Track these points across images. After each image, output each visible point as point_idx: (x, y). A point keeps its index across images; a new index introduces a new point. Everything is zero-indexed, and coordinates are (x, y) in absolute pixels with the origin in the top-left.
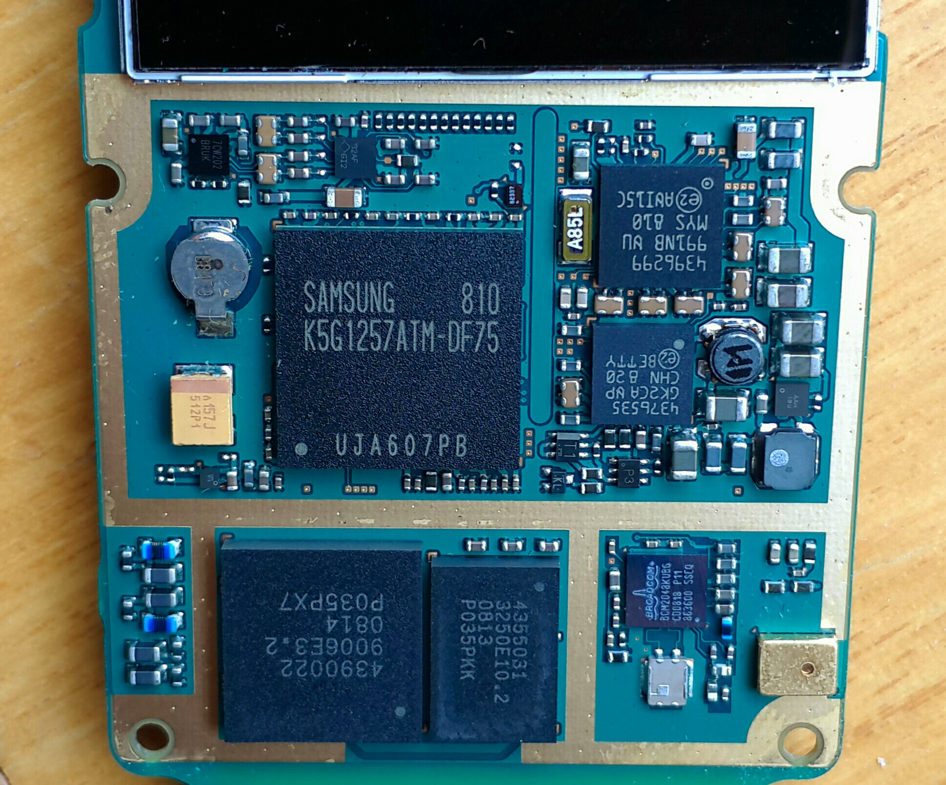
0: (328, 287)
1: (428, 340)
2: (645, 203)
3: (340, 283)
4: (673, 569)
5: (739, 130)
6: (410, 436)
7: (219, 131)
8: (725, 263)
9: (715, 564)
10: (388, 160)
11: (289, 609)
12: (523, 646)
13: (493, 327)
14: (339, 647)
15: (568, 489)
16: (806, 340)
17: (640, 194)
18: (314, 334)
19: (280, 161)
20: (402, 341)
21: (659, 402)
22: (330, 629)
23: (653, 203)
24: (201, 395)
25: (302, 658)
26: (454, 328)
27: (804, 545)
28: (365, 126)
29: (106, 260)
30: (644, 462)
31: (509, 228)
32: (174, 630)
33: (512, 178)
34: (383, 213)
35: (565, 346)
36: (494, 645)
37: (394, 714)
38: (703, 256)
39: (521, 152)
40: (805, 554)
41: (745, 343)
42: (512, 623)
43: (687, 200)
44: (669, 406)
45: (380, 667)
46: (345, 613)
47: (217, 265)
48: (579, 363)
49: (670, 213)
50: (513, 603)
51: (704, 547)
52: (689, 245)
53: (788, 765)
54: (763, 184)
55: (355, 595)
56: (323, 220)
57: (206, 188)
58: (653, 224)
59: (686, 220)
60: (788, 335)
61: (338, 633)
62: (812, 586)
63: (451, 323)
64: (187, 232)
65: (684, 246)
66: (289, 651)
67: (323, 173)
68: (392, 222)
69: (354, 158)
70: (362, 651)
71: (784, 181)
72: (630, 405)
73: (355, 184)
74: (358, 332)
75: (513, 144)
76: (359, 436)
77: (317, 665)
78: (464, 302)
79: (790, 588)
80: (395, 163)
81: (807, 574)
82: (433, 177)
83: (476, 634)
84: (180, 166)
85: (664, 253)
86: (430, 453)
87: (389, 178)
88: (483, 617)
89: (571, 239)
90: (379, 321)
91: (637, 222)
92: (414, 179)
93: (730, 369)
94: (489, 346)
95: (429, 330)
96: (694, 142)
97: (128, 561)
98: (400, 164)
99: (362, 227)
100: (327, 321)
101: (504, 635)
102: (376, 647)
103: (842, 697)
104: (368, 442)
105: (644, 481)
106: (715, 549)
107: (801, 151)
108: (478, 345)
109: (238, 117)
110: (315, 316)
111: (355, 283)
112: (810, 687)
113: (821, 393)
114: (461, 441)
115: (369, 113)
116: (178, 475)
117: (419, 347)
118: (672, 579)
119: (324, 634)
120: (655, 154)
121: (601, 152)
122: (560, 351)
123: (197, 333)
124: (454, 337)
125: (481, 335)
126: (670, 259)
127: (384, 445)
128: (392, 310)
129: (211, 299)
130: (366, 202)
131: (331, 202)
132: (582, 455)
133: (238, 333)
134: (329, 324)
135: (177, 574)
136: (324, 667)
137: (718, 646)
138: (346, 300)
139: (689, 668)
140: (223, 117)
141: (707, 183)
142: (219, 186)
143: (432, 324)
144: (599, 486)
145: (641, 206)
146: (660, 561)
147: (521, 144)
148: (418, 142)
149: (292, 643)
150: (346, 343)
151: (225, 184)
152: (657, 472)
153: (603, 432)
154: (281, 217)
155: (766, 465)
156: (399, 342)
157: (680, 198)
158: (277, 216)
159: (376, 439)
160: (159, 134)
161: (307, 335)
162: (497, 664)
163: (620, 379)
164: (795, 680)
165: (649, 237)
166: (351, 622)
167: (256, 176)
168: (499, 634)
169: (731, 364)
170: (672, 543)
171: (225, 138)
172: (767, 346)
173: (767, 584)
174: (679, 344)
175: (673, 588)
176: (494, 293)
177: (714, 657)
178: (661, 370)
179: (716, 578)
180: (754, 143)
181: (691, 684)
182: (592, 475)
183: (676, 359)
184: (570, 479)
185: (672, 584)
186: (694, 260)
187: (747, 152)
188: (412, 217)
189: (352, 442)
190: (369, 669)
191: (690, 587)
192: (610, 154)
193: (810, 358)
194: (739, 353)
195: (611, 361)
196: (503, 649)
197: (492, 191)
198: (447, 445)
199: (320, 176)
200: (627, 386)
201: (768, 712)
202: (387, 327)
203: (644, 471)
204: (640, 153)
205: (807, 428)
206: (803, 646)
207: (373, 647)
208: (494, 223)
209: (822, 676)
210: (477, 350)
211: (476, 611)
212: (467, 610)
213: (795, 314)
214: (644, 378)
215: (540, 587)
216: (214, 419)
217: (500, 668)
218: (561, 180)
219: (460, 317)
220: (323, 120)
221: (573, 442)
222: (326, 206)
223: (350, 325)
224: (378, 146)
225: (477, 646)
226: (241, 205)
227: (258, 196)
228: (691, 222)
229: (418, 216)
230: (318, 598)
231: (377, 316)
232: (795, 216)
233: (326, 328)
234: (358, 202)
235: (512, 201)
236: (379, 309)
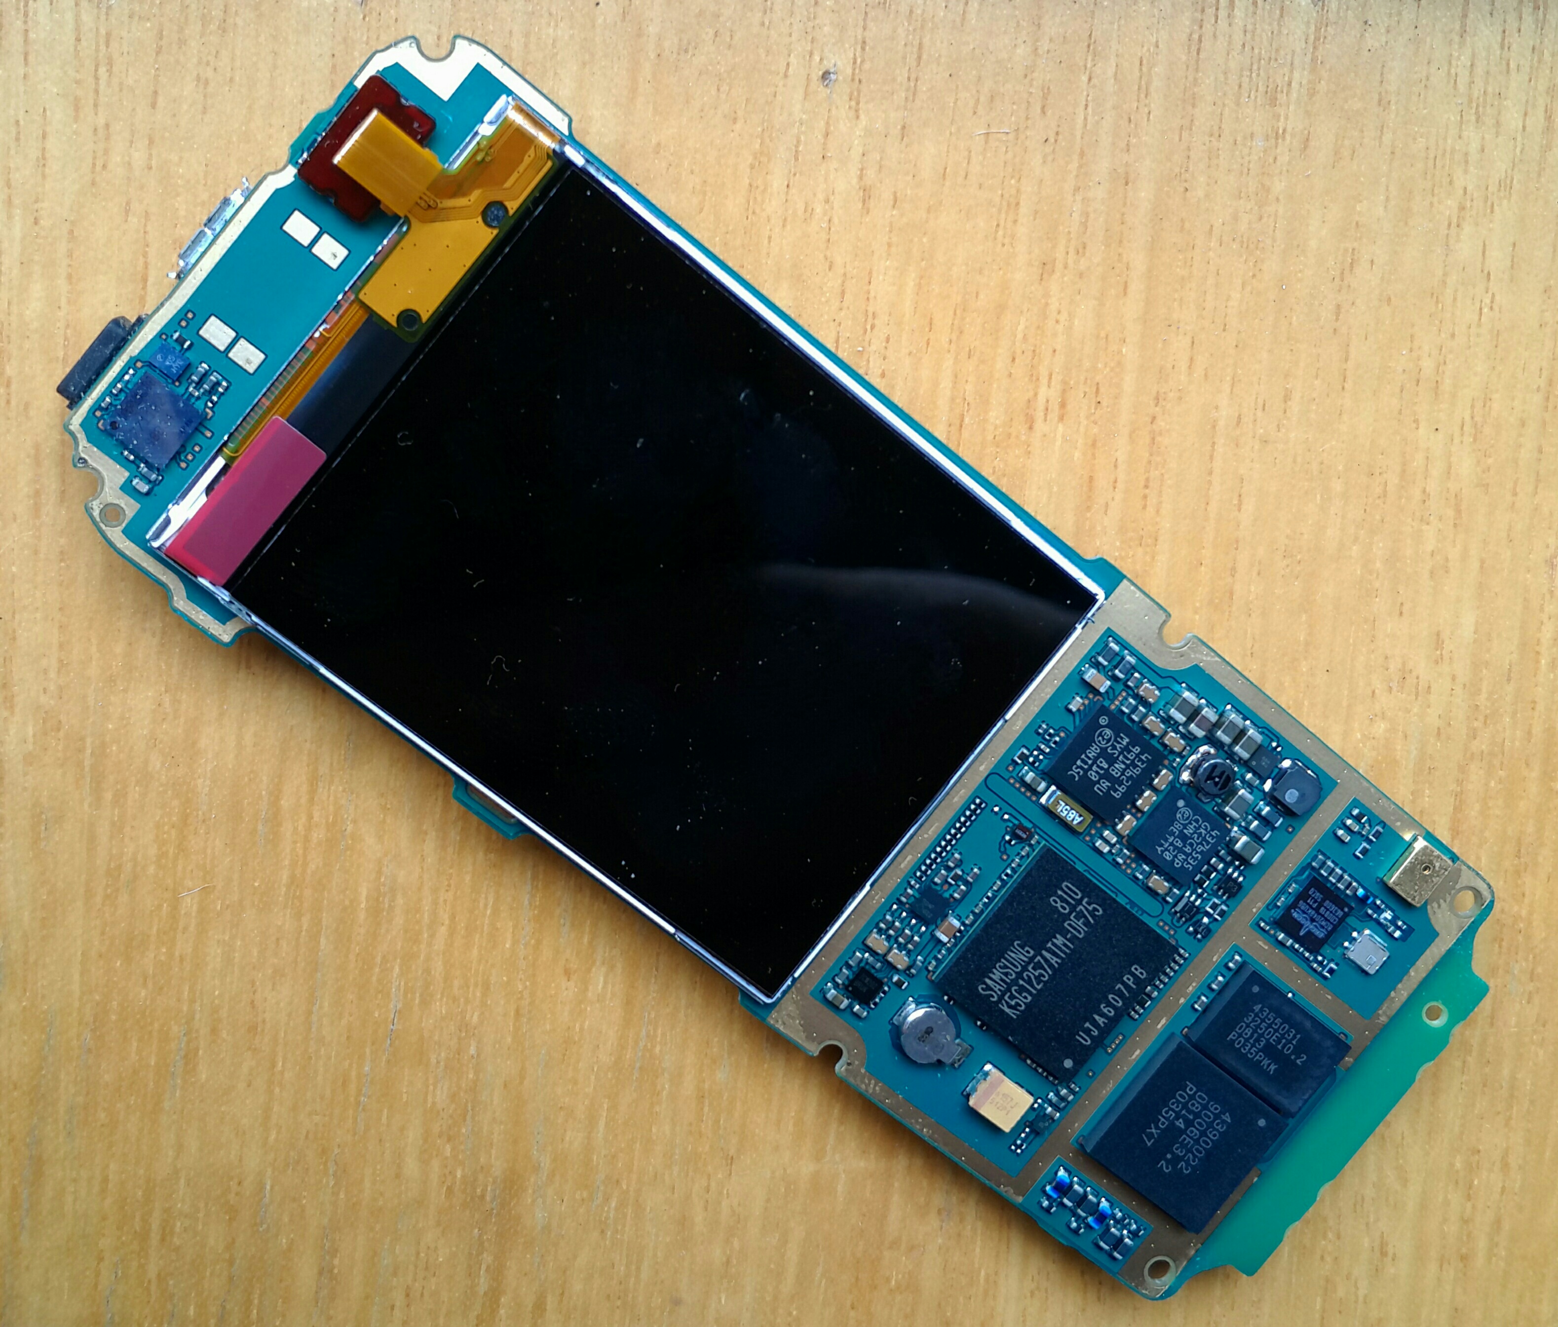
0: (990, 978)
1: (1065, 945)
2: (1086, 763)
3: (994, 971)
4: (1305, 902)
5: (1088, 680)
6: (1110, 996)
7: (856, 970)
8: (1154, 742)
9: (1322, 875)
10: (946, 887)
11: (1152, 1141)
12: (1281, 1024)
13: (1087, 903)
14: (1197, 1129)
15: (1211, 926)
16: (1237, 731)
17: (1079, 763)
18: (1010, 1007)
19: (899, 949)
20: (1054, 960)
21: (1204, 839)
22: (1182, 1126)
23: (1090, 759)
24: (993, 1096)
25: (1185, 1156)
26: (1070, 925)
27: (1352, 815)
28: (917, 886)
29: (875, 1086)
30: (1230, 870)
31: (1038, 849)
32: (1109, 1212)
33: (1011, 825)
34: (973, 912)
35: (1129, 866)
36: (1268, 1040)
37: (1260, 1127)
38: (1142, 753)
39: (1000, 809)
40: (1358, 819)
41: (1210, 768)
42: (1263, 1021)
43: (1103, 739)
44: (1211, 835)
45: (1227, 1114)
46: (1181, 1111)
47: (929, 1031)
48: (1145, 866)
49: (1103, 753)
50: (1253, 1011)
51: (1307, 873)
52: (1129, 756)
53: (1472, 919)
54: (1129, 687)
55: (1174, 1097)
56: (950, 950)
57: (880, 1000)
58: (1102, 768)
59: (1114, 748)
60: (1226, 739)
61: (1189, 1123)
62: (1379, 828)
63: (1065, 924)
64: (896, 1031)
65: (1128, 759)
66: (1177, 1159)
67: (923, 929)
68: (982, 912)
69: (930, 906)
70: (1209, 1118)
71: (1136, 675)
72: (1193, 857)
73: (945, 917)
74: (1029, 982)
75: (992, 810)
76: (1087, 1025)
77: (1197, 1150)
78: (1060, 909)
79: (1370, 842)
80: (951, 885)
81: (1370, 826)
82: (975, 869)
83: (1253, 1046)
84: (857, 1007)
85: (1123, 774)
86: (1129, 992)
87: (956, 895)
88: (1246, 1034)
89: (1073, 820)
90: (1032, 965)
91: (1094, 777)
92: (968, 881)
93: (1219, 786)
94: (1097, 913)
95: (1059, 940)
96: (1074, 709)
97: (1050, 1206)
98: (953, 883)
99: (972, 931)
100: (1009, 994)
101: (1267, 1029)
102: (1215, 1107)
103: (1458, 859)
104: (1095, 1024)
105: (1241, 879)
106: (1313, 868)
107: (1126, 652)
108: (1090, 918)
109: (857, 953)
110: (1001, 998)
111: (1001, 961)
112: (1438, 876)
113: (1272, 740)
114: (1136, 969)
115: (911, 878)
116: (1023, 1141)
117: (1065, 953)
118: (1311, 906)
119: (1182, 1132)
120: (1062, 734)
121: (1037, 764)
122: (1129, 871)
123: (955, 1068)
124: (1075, 929)
125: (1086, 913)
126: (1129, 773)
127: (1102, 1015)
128: (1032, 952)
129: (945, 1048)
130: (959, 918)
131: (944, 937)
132: (1197, 903)
133: (974, 1045)
134: (1011, 993)
135: (1080, 1185)
136: (1201, 1146)
137: (1371, 909)
138: (1006, 974)
139: (1370, 935)
140: (850, 961)
141: (1104, 720)
142: (884, 992)
143: (1058, 936)
144: (1224, 907)
145: (1086, 767)
146: (1294, 905)
147: (996, 806)
148: (949, 863)
149: (1173, 1153)
150: (1030, 993)
151: (886, 988)
152: (1242, 868)
153: (1195, 882)
154: (930, 972)
155: (1290, 807)
156: (1053, 962)
157: (1099, 742)
158: (926, 973)
159: (1097, 1017)
160: (833, 1006)
161: (1008, 1010)
162: (1279, 1047)
163: (1174, 851)
164: (1427, 882)
165: (1107, 776)
166: (1190, 1112)
167: (896, 969)
168: (1264, 1033)
169: (1216, 784)
170: (1290, 890)
171: (862, 969)
172: (1221, 751)
173: (1357, 853)
174: (1181, 803)
175: (1317, 910)
176: (1069, 888)
177: (1375, 916)
178: (1187, 824)
179: (1331, 882)
180: (1102, 677)
181: (1379, 940)
182: (1214, 907)
183: (1188, 812)
184: (1206, 920)
185: (1313, 909)
186: (1140, 760)
187: (1104, 685)
188: (988, 898)
189: (1088, 1032)
190: (1224, 1122)
191: (1323, 900)
192: (1041, 760)
193: (1249, 737)
194: (1214, 775)
195: (1159, 849)
196: (1274, 1037)
197: (1009, 841)
198: (1132, 979)
199: (924, 932)
200: (1180, 850)
201: (1432, 907)
202: (1039, 962)
203: (1236, 875)
204: (1055, 743)
205: (1286, 764)
206: (1411, 862)
207: (1212, 1109)
208: (1028, 855)
209: (1437, 865)
210: (1092, 921)
211: (1240, 1035)
212: (1234, 1041)
213: (1217, 725)
214: (1184, 838)
215: (1256, 989)
216: (1012, 1099)
217: (1283, 1047)
218: (1034, 798)
219: (1067, 917)
220: (895, 907)
221: (1187, 904)
222: (943, 942)
223: (1021, 982)
224: (934, 886)
225: (1260, 1050)
226: (906, 988)
227: (908, 975)
228: (1118, 746)
229: (990, 894)
230: (1160, 1120)
231: (1028, 963)
232: (1161, 683)
233: (1012, 997)
234: (956, 923)
235: (1024, 836)
236: (1025, 959)
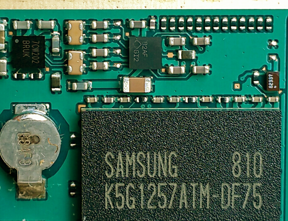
0: (124, 156)
1: (205, 199)
3: (134, 153)
7: (36, 33)
10: (171, 55)
13: (257, 187)
18: (112, 195)
19: (86, 56)
20: (183, 200)
26: (226, 188)
28: (153, 27)
31: (268, 108)
33: (270, 68)
34: (166, 97)
39: (277, 47)
47: (35, 140)
56: (119, 104)
57: (26, 79)
63: (223, 185)
64: (10, 115)
67: (118, 66)
68: (174, 104)
69: (144, 53)
73: (145, 73)
74: (147, 194)
75: (271, 41)
78: (234, 168)
80: (176, 58)
82: (207, 67)
84: (5, 62)
87: (171, 69)
90: (165, 184)
92: (192, 70)
94: (254, 204)
95: (205, 191)
98: (180, 57)
99: (150, 108)
100: (123, 185)
108: (245, 202)
109: (53, 22)
110: (113, 181)
111: (146, 153)
115: (156, 17)
117: (197, 205)
123: (16, 196)
124: (226, 196)
125: (247, 195)
128: (176, 175)
129: (30, 168)
130: (153, 87)
131: (126, 89)
134: (125, 186)
138: (139, 167)
140: (40, 22)
142: (36, 77)
143: (207, 186)
147: (277, 41)
148: (196, 39)
150: (138, 202)
151: (41, 75)
154: (86, 102)
156: (181, 201)
158: (82, 101)
161: (107, 195)
167: (65, 69)
171: (42, 39)
176: (258, 161)
188: (190, 100)
197: (253, 78)
199: (116, 69)
202: (172, 188)
208: (256, 104)
210: (244, 207)
219: (230, 180)
220: (119, 23)
222: (122, 92)
223: (141, 188)
224: (163, 44)
226: (53, 93)
227: (67, 85)
229: (194, 100)
231: (163, 180)
233: (122, 190)
234: (148, 88)
235: (271, 86)
236: (165, 174)
